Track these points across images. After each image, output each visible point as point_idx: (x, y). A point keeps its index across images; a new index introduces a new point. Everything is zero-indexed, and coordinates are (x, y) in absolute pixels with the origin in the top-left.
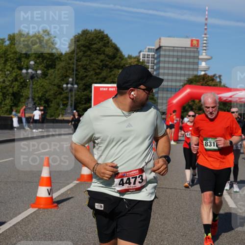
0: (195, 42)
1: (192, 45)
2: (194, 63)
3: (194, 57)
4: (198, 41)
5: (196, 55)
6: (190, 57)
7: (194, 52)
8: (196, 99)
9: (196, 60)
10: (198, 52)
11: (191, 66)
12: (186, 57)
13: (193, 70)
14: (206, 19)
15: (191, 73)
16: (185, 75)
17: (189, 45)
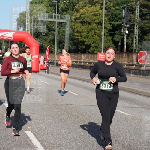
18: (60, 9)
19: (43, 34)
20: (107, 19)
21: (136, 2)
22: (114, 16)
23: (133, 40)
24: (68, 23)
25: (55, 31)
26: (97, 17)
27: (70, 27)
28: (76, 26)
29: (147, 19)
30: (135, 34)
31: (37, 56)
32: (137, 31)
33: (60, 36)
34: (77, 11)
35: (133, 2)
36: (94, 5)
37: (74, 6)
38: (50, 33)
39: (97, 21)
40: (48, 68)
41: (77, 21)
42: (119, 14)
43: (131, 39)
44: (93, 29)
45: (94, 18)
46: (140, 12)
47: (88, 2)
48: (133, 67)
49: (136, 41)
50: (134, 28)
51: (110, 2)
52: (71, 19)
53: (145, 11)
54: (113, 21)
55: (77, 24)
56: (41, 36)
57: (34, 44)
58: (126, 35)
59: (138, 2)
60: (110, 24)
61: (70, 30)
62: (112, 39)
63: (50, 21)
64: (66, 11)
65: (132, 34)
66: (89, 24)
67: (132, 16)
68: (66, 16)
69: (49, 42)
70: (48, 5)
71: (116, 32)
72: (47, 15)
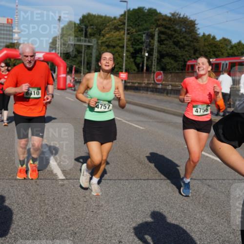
0: (10, 21)
1: (8, 22)
2: (10, 35)
3: (10, 31)
4: (12, 20)
5: (11, 29)
6: (7, 30)
7: (10, 27)
8: (12, 58)
9: (10, 32)
10: (13, 28)
11: (8, 37)
12: (4, 30)
13: (9, 39)
14: (17, 6)
15: (8, 41)
16: (4, 42)
17: (5, 22)
18: (88, 33)
19: (72, 56)
20: (129, 43)
21: (155, 29)
22: (136, 41)
23: (152, 62)
24: (95, 46)
25: (82, 53)
26: (121, 41)
27: (97, 50)
28: (102, 49)
29: (164, 44)
30: (154, 56)
31: (64, 75)
32: (155, 54)
33: (88, 58)
34: (104, 36)
35: (152, 29)
36: (119, 31)
37: (101, 31)
38: (79, 55)
39: (121, 45)
40: (74, 86)
41: (103, 44)
42: (141, 39)
43: (150, 62)
44: (117, 52)
45: (118, 42)
46: (158, 38)
47: (113, 27)
48: (151, 85)
49: (155, 63)
50: (153, 52)
51: (133, 28)
52: (97, 43)
53: (163, 37)
54: (135, 45)
55: (103, 48)
56: (71, 58)
57: (62, 64)
58: (146, 57)
59: (157, 29)
60: (133, 47)
61: (96, 52)
62: (134, 61)
63: (79, 45)
64: (93, 36)
65: (151, 57)
66: (114, 47)
67: (152, 41)
68: (93, 40)
69: (78, 63)
70: (78, 30)
71: (138, 55)
72: (76, 38)
